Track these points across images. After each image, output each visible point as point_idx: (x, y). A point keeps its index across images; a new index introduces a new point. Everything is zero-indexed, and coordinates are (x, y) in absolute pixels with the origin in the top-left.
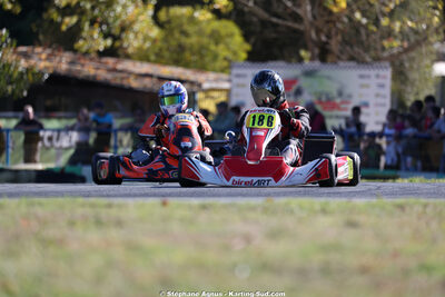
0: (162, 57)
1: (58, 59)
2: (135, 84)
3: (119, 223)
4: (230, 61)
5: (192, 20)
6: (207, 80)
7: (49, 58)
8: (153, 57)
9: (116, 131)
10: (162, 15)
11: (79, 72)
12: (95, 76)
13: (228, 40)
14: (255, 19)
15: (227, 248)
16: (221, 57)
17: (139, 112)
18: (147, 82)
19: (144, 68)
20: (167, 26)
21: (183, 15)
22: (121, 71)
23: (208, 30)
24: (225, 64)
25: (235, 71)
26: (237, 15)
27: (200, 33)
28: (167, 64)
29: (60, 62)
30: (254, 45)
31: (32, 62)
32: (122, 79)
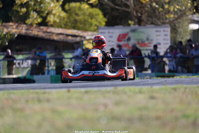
0: (68, 26)
1: (21, 28)
2: (55, 38)
3: (48, 101)
4: (98, 26)
5: (80, 8)
6: (88, 35)
7: (17, 28)
8: (63, 26)
9: (48, 59)
10: (67, 7)
11: (31, 33)
12: (37, 35)
13: (96, 17)
14: (108, 7)
15: (96, 110)
16: (94, 25)
17: (57, 50)
18: (61, 37)
19: (60, 31)
20: (69, 11)
21: (76, 6)
22: (49, 32)
23: (88, 13)
24: (96, 28)
25: (100, 31)
26: (100, 5)
27: (84, 14)
28: (70, 29)
29: (22, 29)
30: (108, 19)
31: (10, 30)
32: (50, 36)
